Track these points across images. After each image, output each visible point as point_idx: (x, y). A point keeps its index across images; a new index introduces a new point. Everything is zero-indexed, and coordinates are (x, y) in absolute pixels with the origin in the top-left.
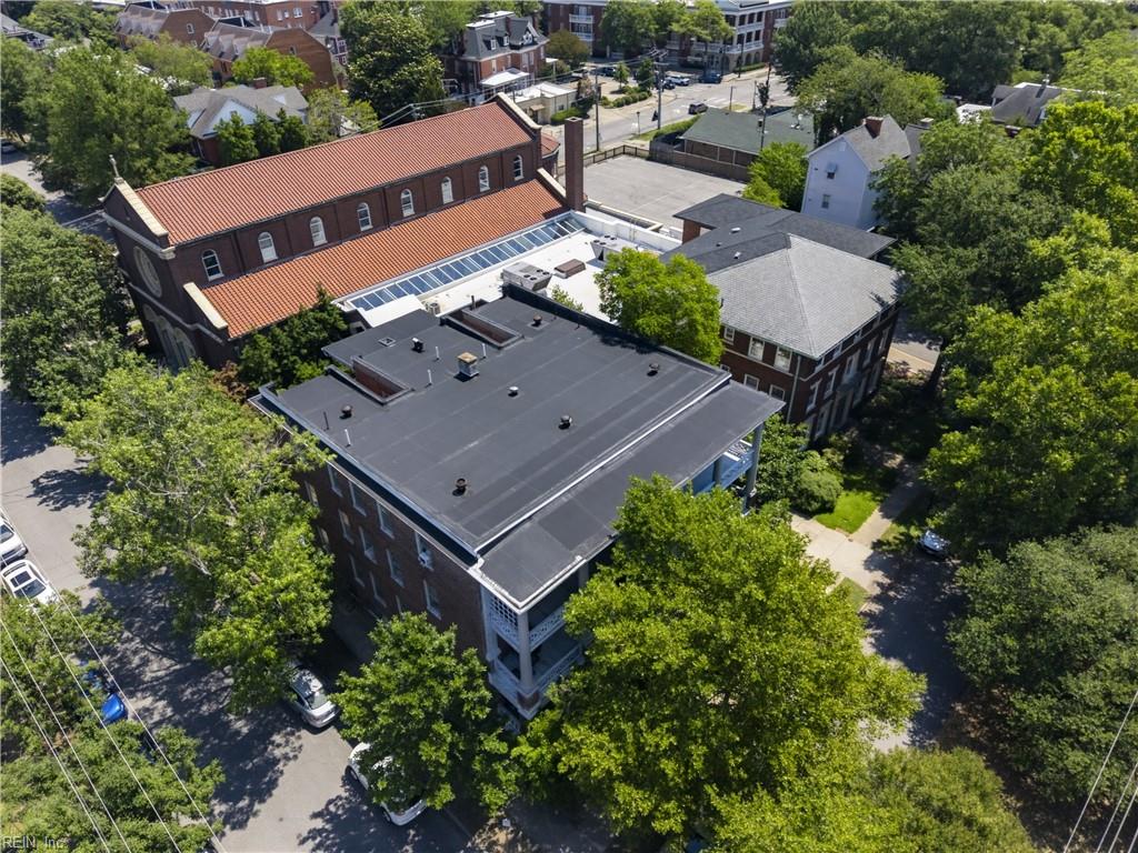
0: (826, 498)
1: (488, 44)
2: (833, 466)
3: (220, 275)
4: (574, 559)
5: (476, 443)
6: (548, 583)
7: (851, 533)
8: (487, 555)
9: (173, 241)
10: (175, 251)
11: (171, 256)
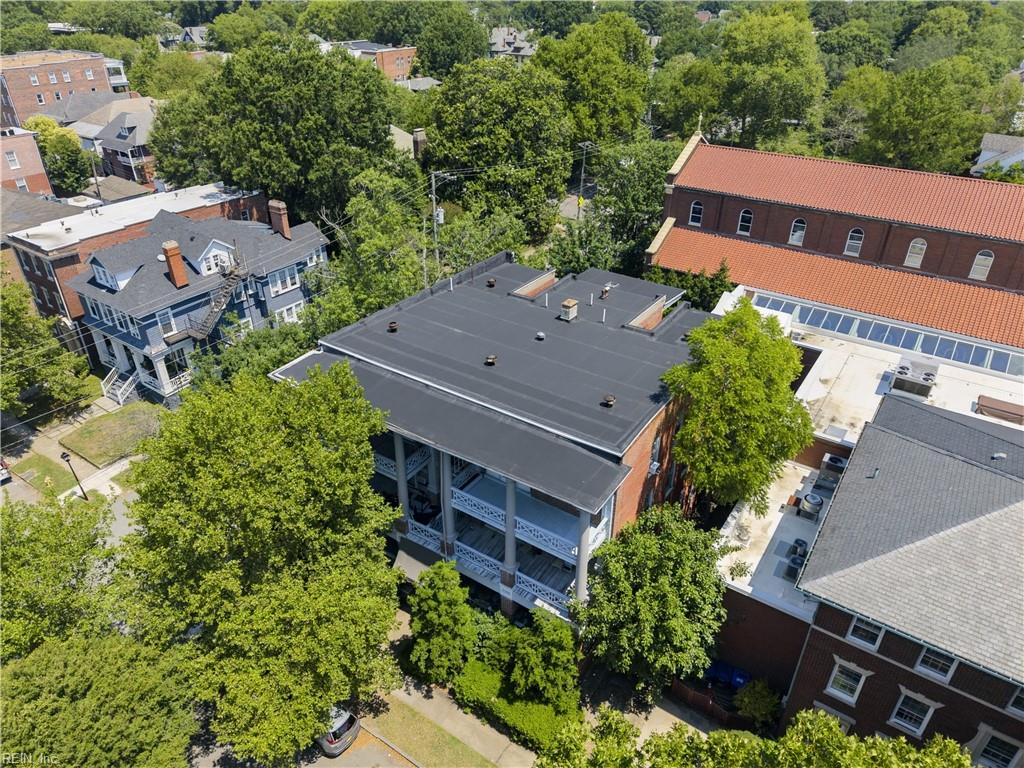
3: (699, 225)
5: (460, 331)
8: (323, 353)
9: (678, 182)
10: (674, 189)
11: (669, 191)
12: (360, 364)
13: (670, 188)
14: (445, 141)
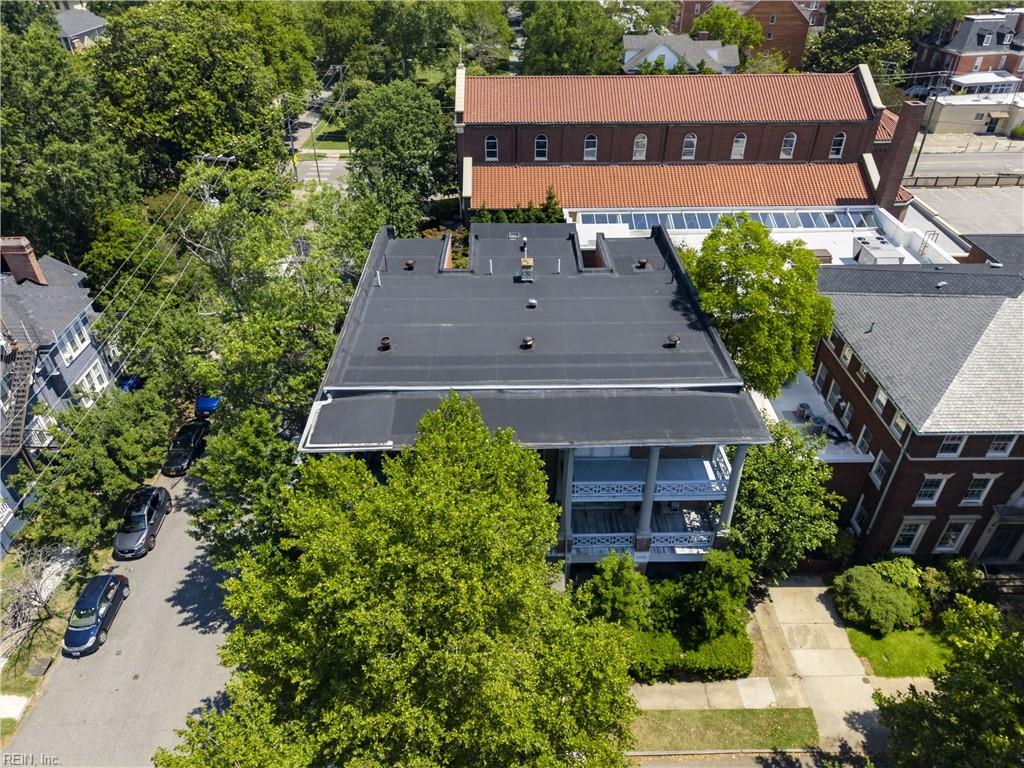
0: (874, 616)
1: (981, 38)
2: (924, 591)
3: (496, 159)
4: (386, 441)
5: (450, 325)
6: (344, 445)
7: (877, 674)
8: (337, 399)
9: (467, 119)
10: (465, 128)
11: (461, 131)
12: (399, 396)
13: (460, 127)
14: (131, 117)
